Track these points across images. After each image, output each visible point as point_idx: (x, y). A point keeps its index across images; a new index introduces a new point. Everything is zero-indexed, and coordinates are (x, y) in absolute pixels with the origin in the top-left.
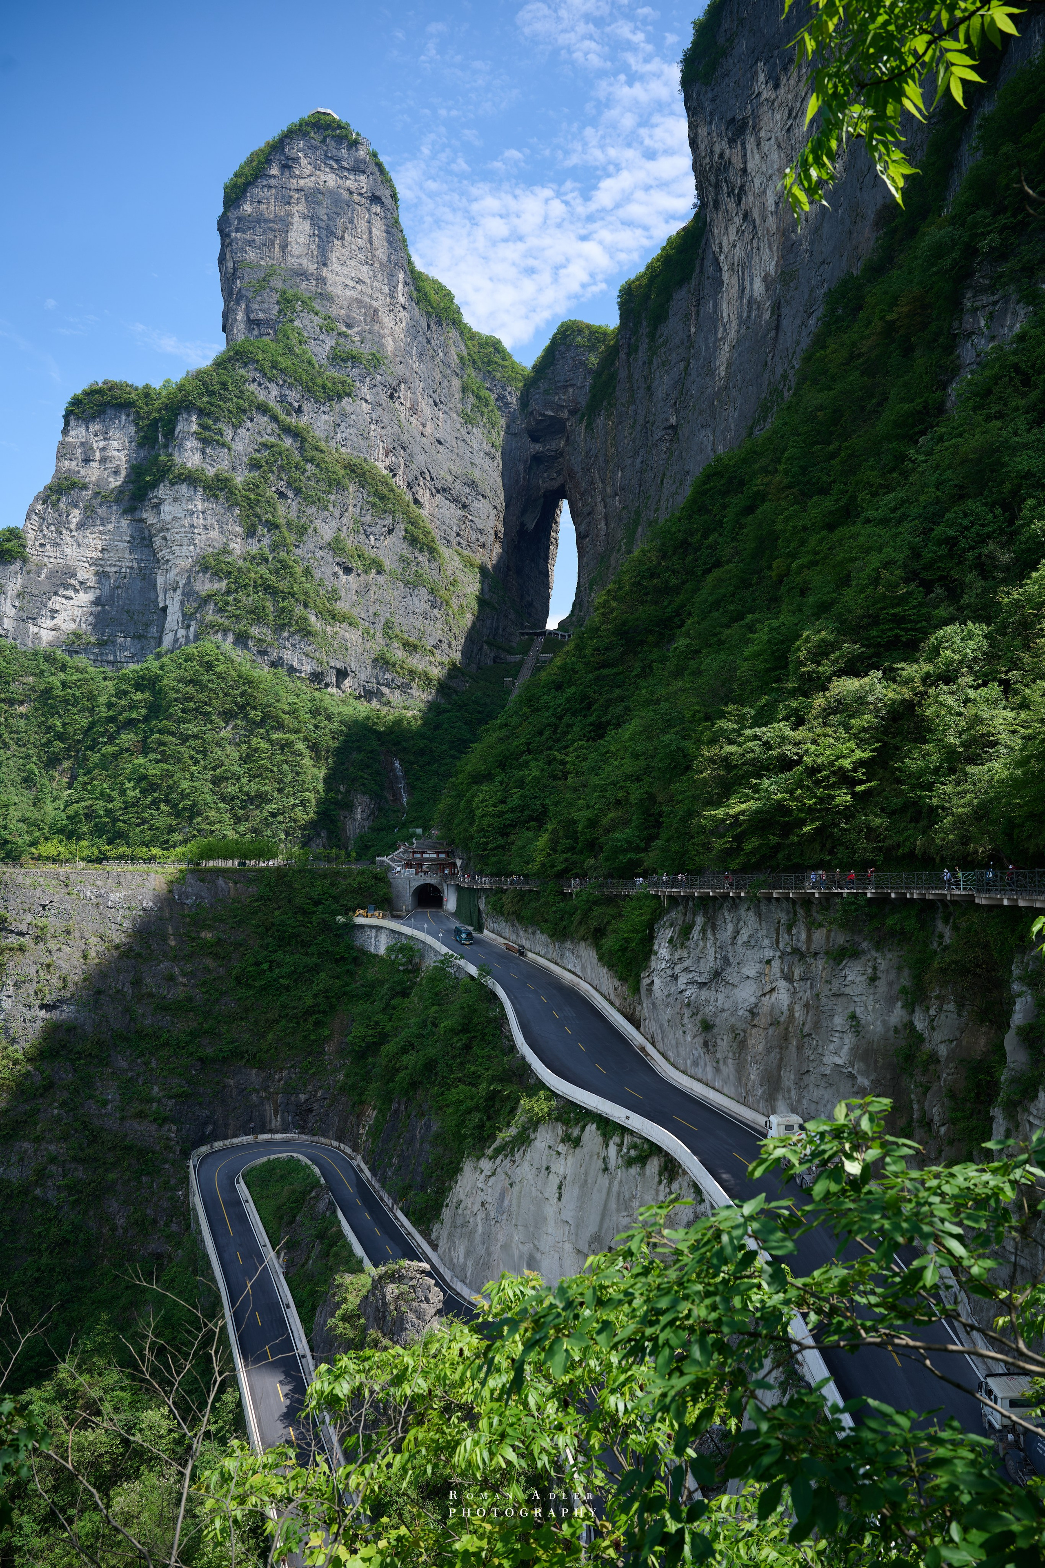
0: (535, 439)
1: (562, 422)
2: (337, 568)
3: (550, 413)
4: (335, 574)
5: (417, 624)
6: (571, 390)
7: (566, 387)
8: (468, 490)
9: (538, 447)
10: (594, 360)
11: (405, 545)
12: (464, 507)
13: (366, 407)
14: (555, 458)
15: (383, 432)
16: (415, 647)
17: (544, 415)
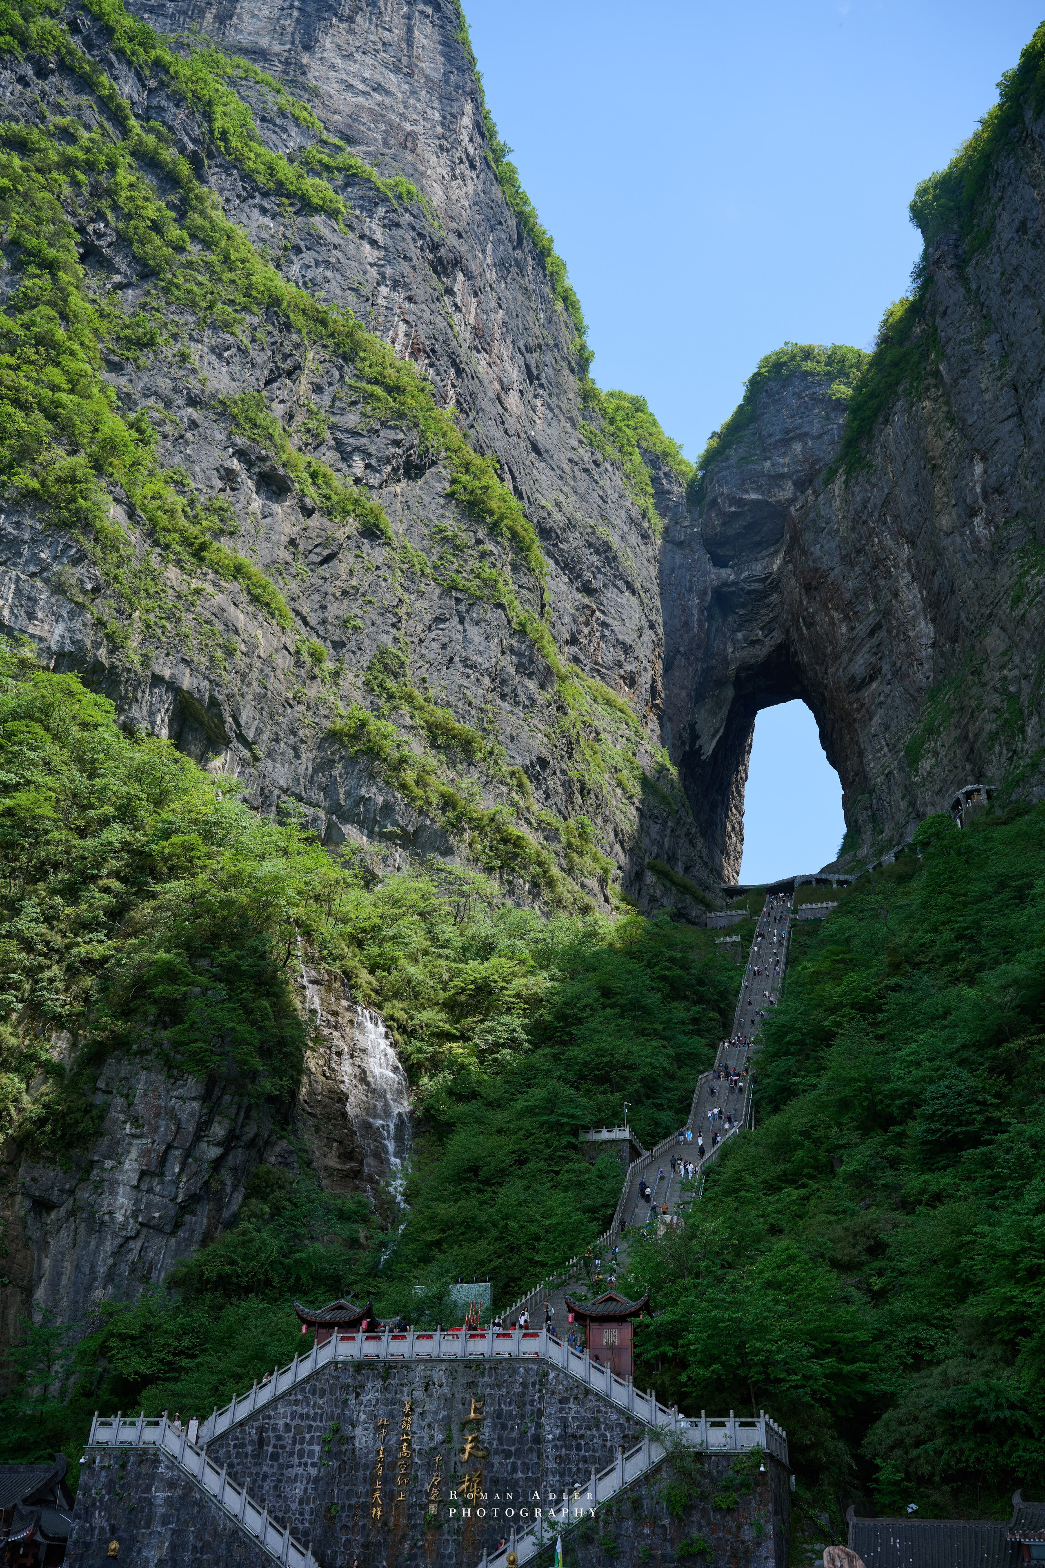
0: (719, 562)
1: (779, 511)
2: (235, 464)
3: (753, 496)
4: (229, 476)
5: (475, 693)
6: (798, 447)
7: (786, 442)
8: (595, 559)
9: (728, 574)
10: (842, 390)
11: (451, 512)
12: (588, 590)
13: (368, 252)
14: (760, 596)
15: (407, 304)
16: (467, 744)
17: (740, 502)
